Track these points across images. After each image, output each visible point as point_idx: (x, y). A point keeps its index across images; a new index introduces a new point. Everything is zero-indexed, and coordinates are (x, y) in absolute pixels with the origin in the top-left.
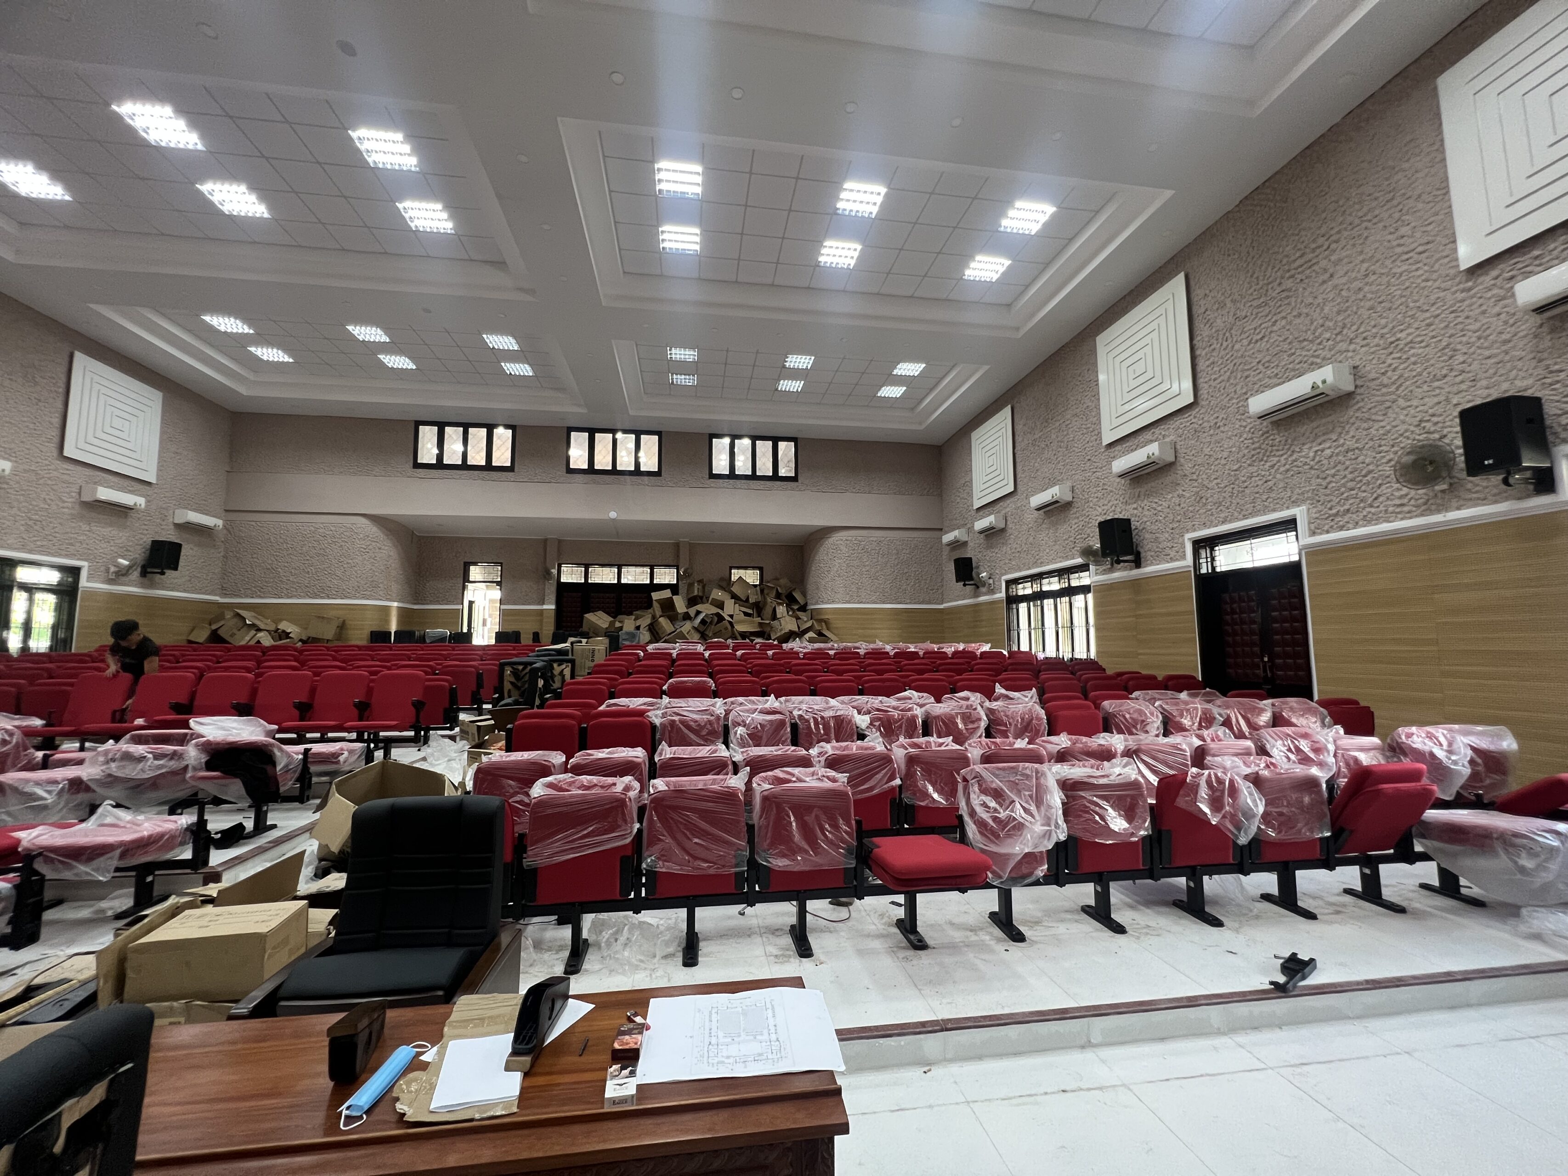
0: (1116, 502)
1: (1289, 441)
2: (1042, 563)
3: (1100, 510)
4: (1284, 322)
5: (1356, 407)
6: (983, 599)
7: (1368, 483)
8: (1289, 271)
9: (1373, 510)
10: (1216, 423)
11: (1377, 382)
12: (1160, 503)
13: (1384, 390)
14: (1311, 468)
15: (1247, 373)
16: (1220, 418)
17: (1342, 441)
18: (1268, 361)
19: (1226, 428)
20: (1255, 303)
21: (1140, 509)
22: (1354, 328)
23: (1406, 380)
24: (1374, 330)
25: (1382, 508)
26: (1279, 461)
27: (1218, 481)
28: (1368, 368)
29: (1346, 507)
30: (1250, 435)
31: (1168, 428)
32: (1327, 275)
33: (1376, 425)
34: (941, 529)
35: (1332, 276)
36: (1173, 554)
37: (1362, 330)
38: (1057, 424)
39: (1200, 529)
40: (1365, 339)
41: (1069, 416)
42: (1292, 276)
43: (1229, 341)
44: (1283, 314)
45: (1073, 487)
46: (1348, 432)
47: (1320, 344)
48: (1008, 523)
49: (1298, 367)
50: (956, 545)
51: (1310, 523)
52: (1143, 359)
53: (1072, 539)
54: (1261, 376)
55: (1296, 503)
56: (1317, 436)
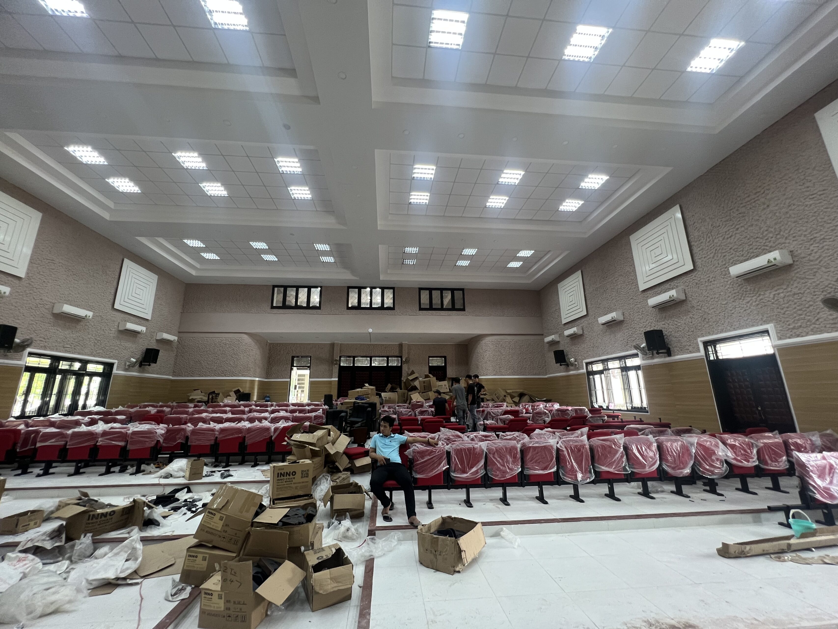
0: (651, 321)
1: (757, 289)
2: (607, 353)
3: (642, 325)
4: (743, 229)
5: (796, 271)
6: (572, 372)
8: (742, 204)
9: (817, 326)
10: (709, 280)
11: (807, 259)
12: (679, 321)
13: (812, 263)
14: (773, 303)
15: (725, 254)
16: (711, 277)
17: (789, 289)
18: (737, 248)
19: (716, 282)
20: (724, 219)
21: (667, 325)
22: (787, 232)
23: (824, 257)
24: (800, 233)
25: (822, 325)
26: (751, 300)
27: (715, 310)
28: (799, 252)
29: (799, 324)
30: (731, 286)
31: (680, 282)
32: (765, 206)
34: (543, 335)
35: (768, 206)
36: (691, 349)
37: (792, 232)
38: (611, 280)
39: (706, 336)
40: (794, 237)
41: (617, 276)
42: (744, 206)
43: (711, 238)
44: (742, 225)
45: (623, 313)
46: (792, 285)
47: (766, 239)
48: (584, 331)
49: (755, 251)
50: (553, 343)
51: (777, 333)
52: (660, 247)
53: (626, 340)
54: (733, 256)
55: (766, 322)
56: (773, 287)
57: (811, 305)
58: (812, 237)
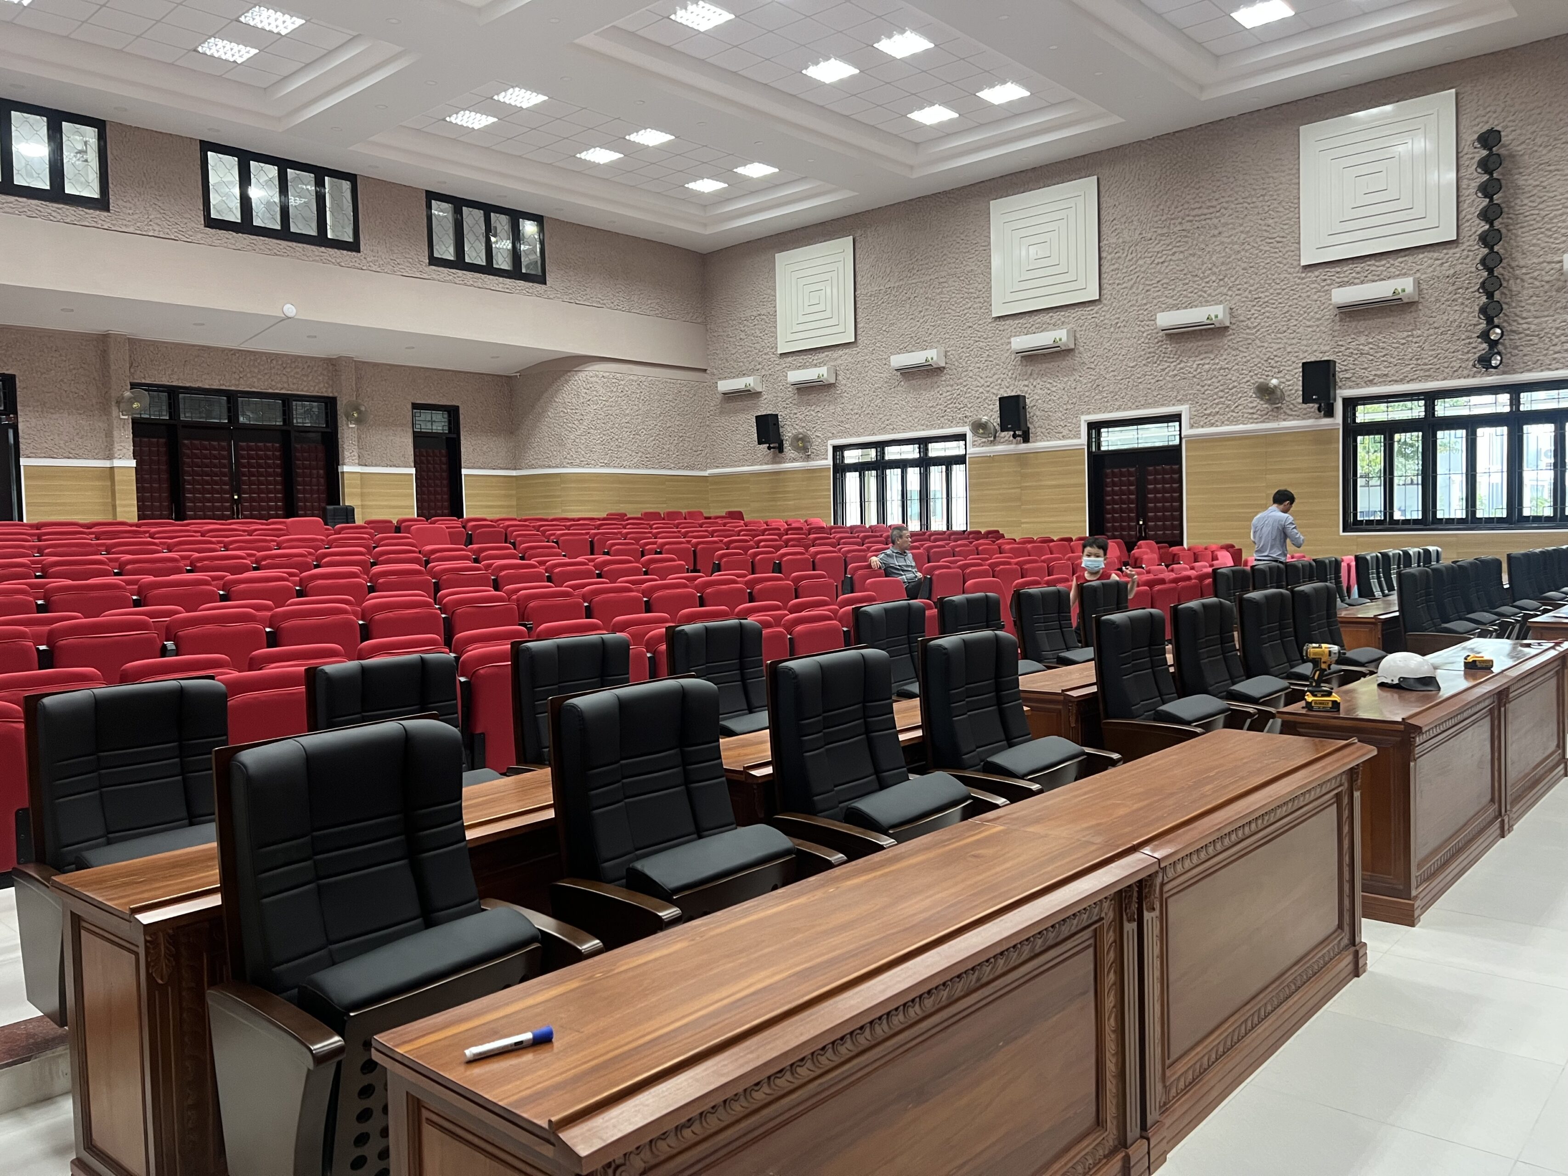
1: (1179, 352)
2: (893, 429)
4: (1181, 256)
5: (1230, 338)
6: (788, 465)
7: (1233, 395)
8: (1188, 215)
9: (1234, 414)
10: (1117, 323)
11: (1245, 324)
12: (1055, 384)
13: (1248, 331)
14: (1194, 376)
15: (1148, 288)
16: (1122, 319)
17: (1217, 361)
18: (1167, 283)
19: (1126, 330)
20: (1159, 231)
21: (1032, 387)
22: (1233, 279)
23: (1262, 328)
24: (1245, 286)
25: (1240, 414)
26: (1169, 366)
27: (1115, 373)
28: (1239, 312)
29: (1217, 410)
30: (1147, 341)
31: (1069, 316)
32: (1216, 232)
33: (1242, 355)
34: (705, 370)
35: (1220, 233)
37: (1237, 282)
39: (1095, 413)
40: (1239, 290)
42: (1191, 221)
43: (1134, 255)
44: (1181, 249)
45: (946, 352)
46: (1222, 355)
47: (1207, 282)
48: (840, 378)
49: (1190, 295)
50: (745, 396)
51: (1190, 418)
52: (1048, 243)
53: (941, 407)
54: (1159, 293)
55: (1181, 402)
56: (1200, 354)
57: (1234, 387)
58: (1256, 296)
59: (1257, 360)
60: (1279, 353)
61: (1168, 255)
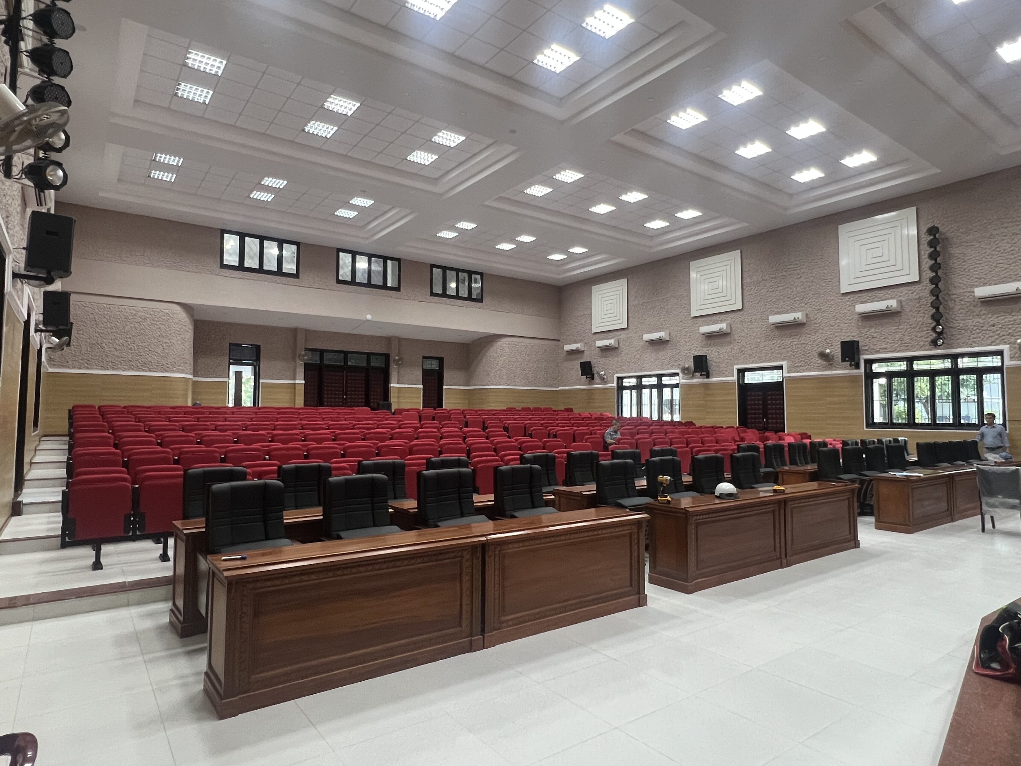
1: (782, 336)
2: (645, 370)
5: (806, 328)
6: (596, 386)
7: (808, 357)
8: (785, 268)
9: (809, 367)
10: (751, 320)
11: (813, 322)
12: (721, 349)
13: (816, 325)
14: (789, 347)
17: (800, 340)
19: (756, 324)
20: (771, 276)
21: (712, 352)
22: (807, 299)
23: (822, 323)
24: (814, 303)
25: (812, 366)
26: (777, 342)
27: (751, 345)
28: (811, 316)
29: (801, 364)
30: (767, 330)
31: (729, 317)
32: (799, 276)
33: (812, 337)
34: (559, 340)
36: (727, 373)
37: (809, 301)
38: (661, 298)
39: (740, 364)
40: (810, 305)
41: (669, 296)
42: (786, 271)
43: (759, 287)
45: (671, 333)
46: (803, 337)
47: (795, 301)
48: (621, 345)
49: (786, 307)
50: (576, 352)
51: (787, 368)
52: (717, 282)
53: (667, 360)
54: (771, 306)
55: (783, 360)
57: (809, 353)
58: (819, 308)
59: (820, 340)
60: (831, 336)
61: (775, 288)
